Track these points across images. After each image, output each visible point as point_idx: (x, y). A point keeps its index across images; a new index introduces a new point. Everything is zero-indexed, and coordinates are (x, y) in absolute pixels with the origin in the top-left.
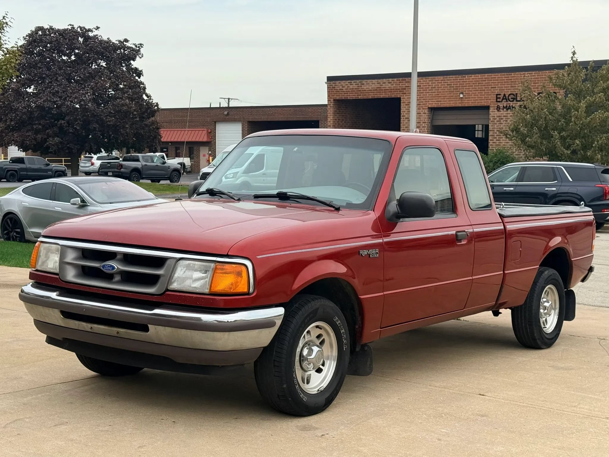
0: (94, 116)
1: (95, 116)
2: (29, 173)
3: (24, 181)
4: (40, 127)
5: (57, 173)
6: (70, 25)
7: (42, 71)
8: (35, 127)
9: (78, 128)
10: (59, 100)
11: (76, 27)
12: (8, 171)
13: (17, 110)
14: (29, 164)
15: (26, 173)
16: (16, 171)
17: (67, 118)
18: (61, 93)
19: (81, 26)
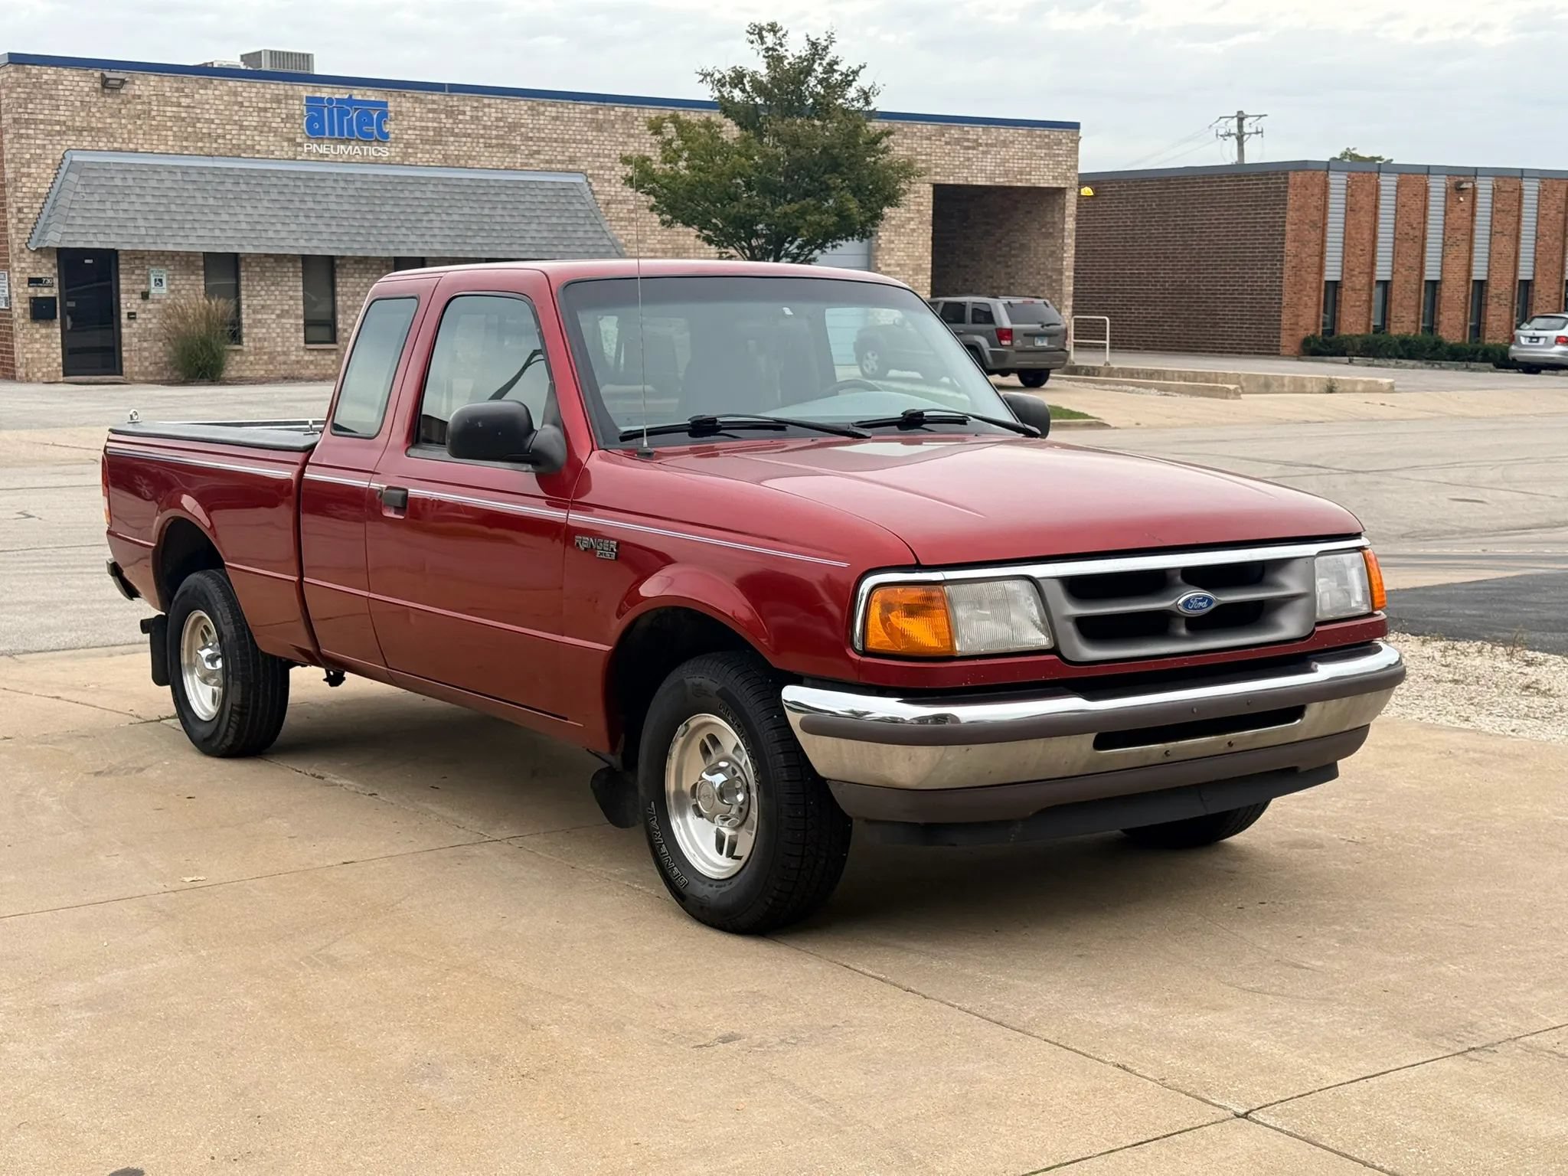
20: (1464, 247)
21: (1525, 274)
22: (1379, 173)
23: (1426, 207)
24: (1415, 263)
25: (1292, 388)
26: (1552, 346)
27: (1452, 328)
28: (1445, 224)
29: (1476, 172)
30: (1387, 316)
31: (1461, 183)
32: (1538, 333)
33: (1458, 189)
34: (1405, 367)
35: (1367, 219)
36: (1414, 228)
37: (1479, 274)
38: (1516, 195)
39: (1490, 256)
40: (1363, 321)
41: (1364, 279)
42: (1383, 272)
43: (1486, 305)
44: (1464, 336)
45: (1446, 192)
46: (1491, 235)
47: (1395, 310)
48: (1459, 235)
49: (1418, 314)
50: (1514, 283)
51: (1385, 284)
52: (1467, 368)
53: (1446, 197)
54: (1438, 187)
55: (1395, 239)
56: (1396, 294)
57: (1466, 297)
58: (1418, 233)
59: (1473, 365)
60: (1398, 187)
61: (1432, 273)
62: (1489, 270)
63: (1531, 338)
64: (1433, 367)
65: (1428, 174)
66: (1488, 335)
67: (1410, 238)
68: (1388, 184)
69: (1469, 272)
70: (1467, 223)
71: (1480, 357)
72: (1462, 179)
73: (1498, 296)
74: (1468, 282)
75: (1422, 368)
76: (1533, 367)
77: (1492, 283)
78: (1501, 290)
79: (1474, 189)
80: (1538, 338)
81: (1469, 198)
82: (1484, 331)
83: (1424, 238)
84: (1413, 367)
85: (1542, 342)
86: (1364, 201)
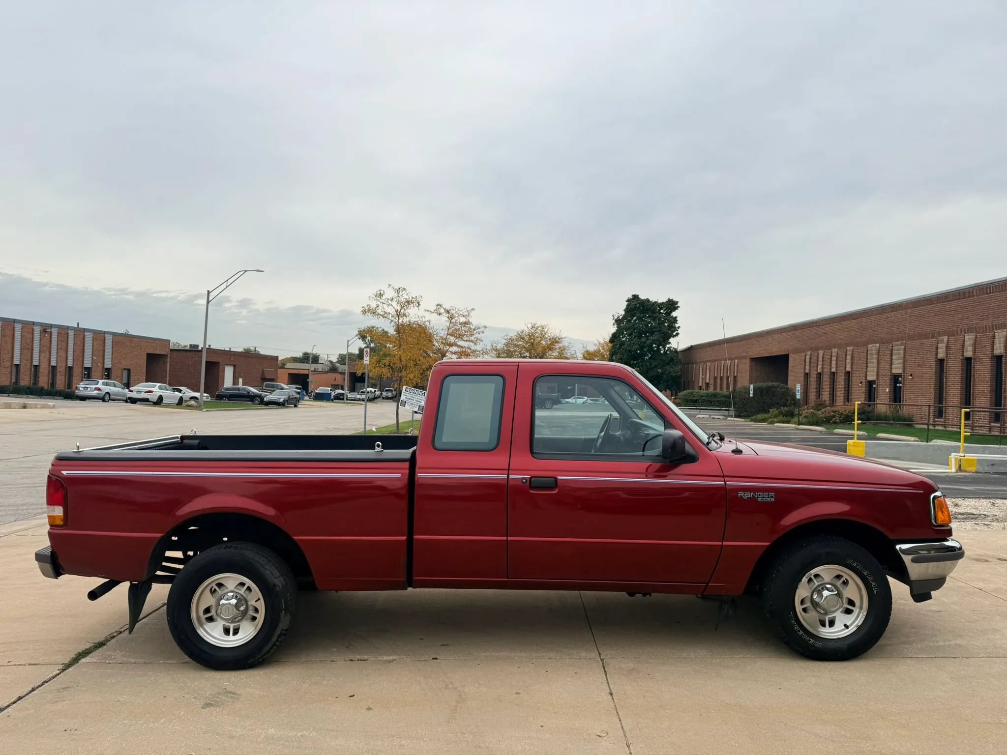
20: (47, 353)
21: (70, 364)
22: (14, 322)
23: (33, 338)
24: (29, 358)
25: (4, 406)
26: (93, 391)
27: (44, 381)
28: (40, 344)
29: (51, 326)
30: (18, 378)
31: (47, 329)
32: (87, 386)
33: (45, 331)
34: (30, 398)
35: (10, 340)
36: (28, 345)
37: (53, 363)
38: (66, 335)
39: (57, 357)
40: (9, 379)
41: (8, 364)
42: (17, 361)
43: (56, 375)
44: (48, 387)
45: (40, 332)
46: (57, 349)
47: (22, 376)
48: (46, 348)
49: (31, 377)
50: (66, 367)
51: (17, 366)
52: (54, 399)
53: (40, 334)
54: (37, 330)
55: (21, 348)
56: (22, 369)
57: (49, 372)
58: (30, 347)
59: (55, 397)
60: (22, 328)
61: (36, 362)
62: (57, 362)
63: (84, 388)
64: (41, 398)
65: (34, 325)
66: (57, 386)
67: (27, 348)
68: (18, 327)
69: (50, 363)
70: (48, 345)
71: (58, 394)
72: (47, 328)
73: (60, 372)
74: (49, 366)
75: (37, 398)
76: (83, 398)
77: (58, 367)
78: (61, 369)
79: (51, 332)
80: (87, 388)
81: (49, 335)
82: (55, 385)
83: (32, 349)
84: (33, 398)
85: (89, 389)
86: (9, 333)
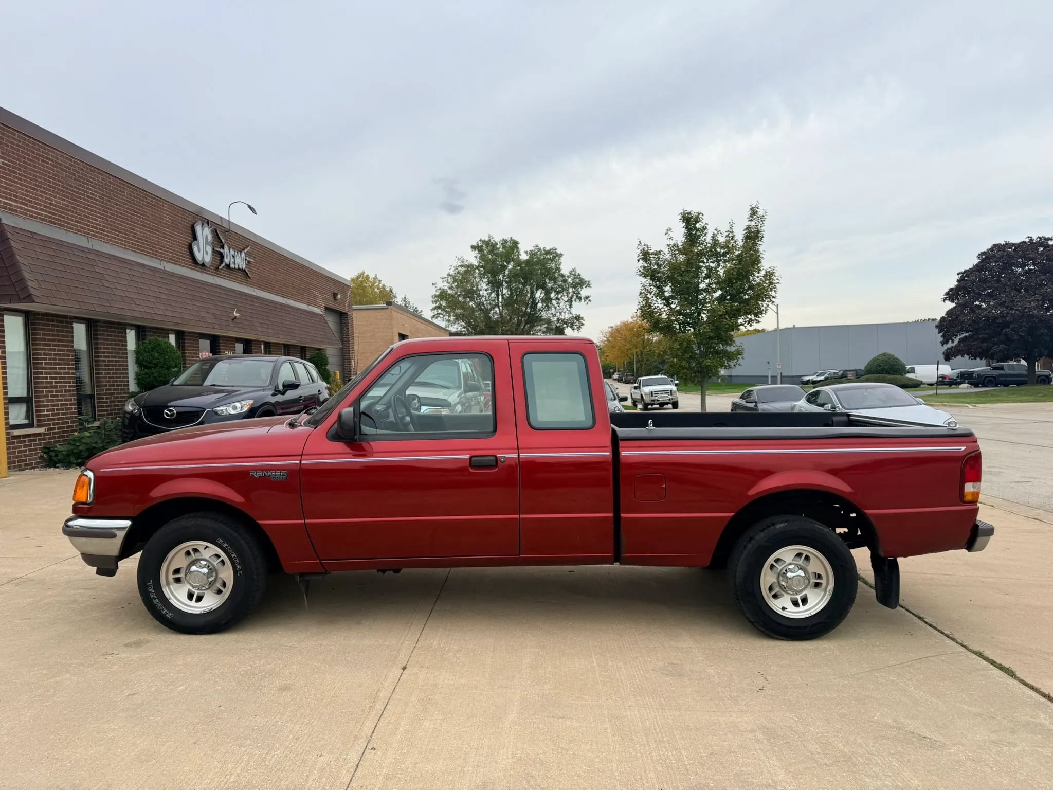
0: (1041, 321)
1: (1043, 321)
2: (1008, 379)
3: (1011, 386)
4: (986, 336)
5: (1039, 379)
6: (1028, 237)
7: (991, 284)
8: (980, 336)
9: (1023, 335)
10: (1005, 309)
11: (1035, 237)
12: (986, 377)
13: (963, 322)
14: (1008, 370)
15: (1004, 379)
16: (994, 377)
17: (1012, 326)
18: (1009, 302)
19: (1041, 236)
